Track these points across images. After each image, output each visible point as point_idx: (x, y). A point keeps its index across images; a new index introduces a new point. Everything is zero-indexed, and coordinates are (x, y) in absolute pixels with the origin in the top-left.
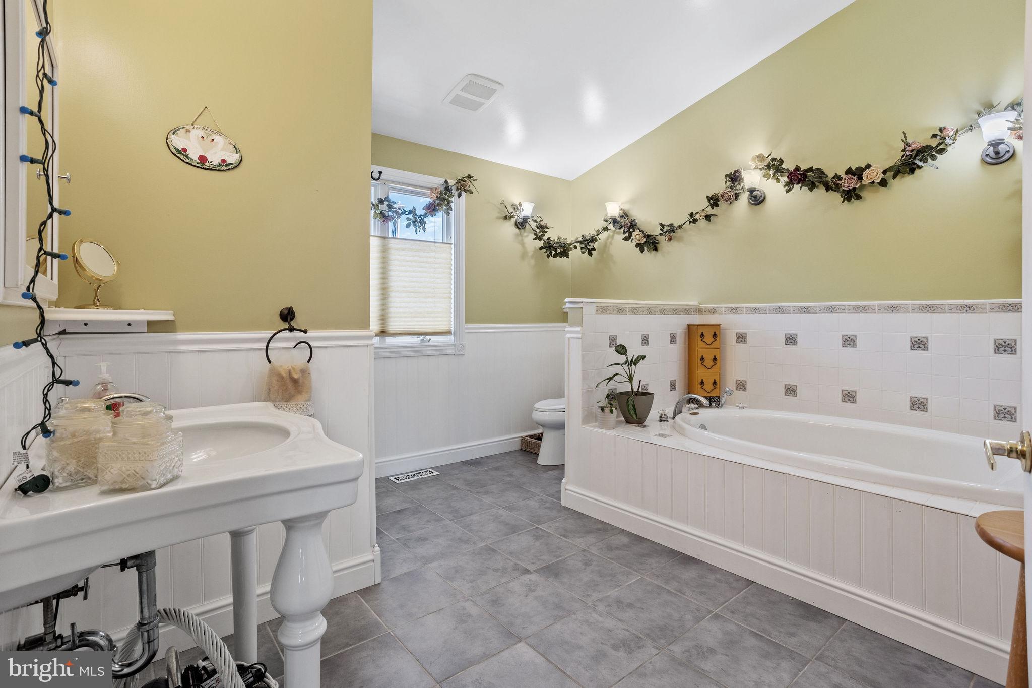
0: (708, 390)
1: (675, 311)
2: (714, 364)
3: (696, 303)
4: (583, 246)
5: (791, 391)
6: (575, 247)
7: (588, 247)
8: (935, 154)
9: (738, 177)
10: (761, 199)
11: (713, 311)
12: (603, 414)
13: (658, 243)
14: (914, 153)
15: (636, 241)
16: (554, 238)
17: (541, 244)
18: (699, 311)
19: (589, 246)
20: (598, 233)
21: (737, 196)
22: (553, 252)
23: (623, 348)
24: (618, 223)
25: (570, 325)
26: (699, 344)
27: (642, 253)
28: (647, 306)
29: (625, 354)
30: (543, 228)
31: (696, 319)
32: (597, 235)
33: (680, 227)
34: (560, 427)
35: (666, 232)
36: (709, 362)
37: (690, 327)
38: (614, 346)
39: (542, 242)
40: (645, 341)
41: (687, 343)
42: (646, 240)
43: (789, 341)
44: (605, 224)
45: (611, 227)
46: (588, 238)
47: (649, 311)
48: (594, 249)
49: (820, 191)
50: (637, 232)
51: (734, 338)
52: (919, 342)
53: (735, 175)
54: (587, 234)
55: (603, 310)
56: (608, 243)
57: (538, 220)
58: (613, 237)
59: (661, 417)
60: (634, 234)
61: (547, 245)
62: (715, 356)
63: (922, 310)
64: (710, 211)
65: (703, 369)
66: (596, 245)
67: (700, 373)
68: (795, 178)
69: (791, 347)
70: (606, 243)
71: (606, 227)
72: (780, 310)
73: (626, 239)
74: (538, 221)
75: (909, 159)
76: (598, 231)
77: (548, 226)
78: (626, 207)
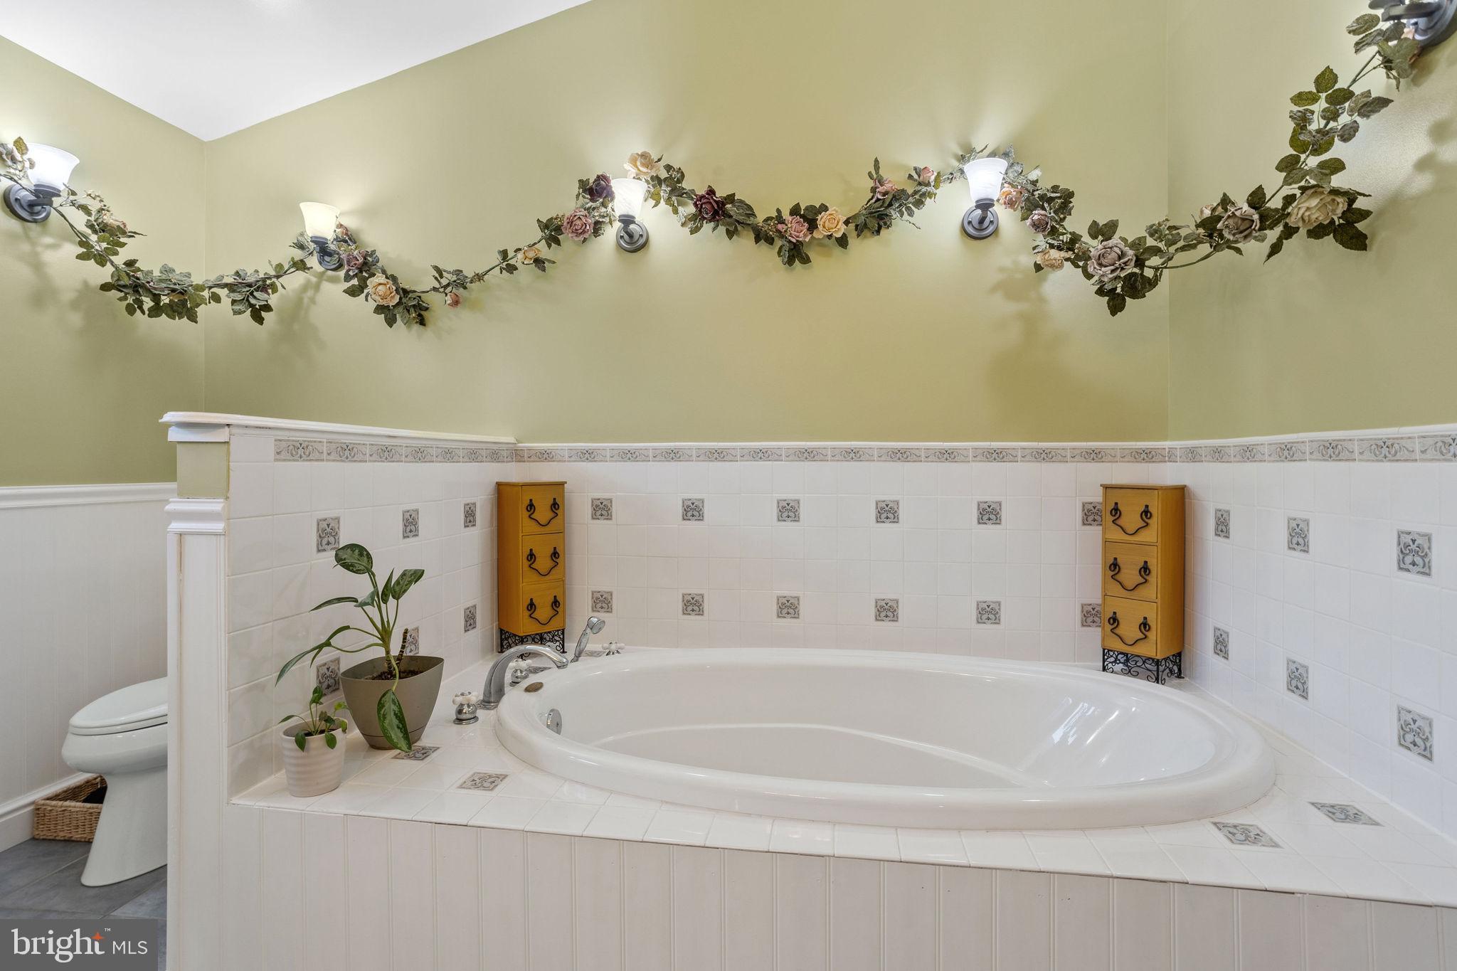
0: (543, 618)
1: (473, 455)
2: (554, 564)
3: (512, 440)
4: (238, 297)
5: (693, 605)
6: (216, 298)
7: (253, 301)
8: (912, 207)
9: (603, 189)
10: (642, 241)
11: (545, 456)
12: (300, 753)
13: (427, 309)
14: (889, 198)
15: (378, 298)
16: (150, 265)
17: (105, 274)
18: (517, 455)
19: (255, 297)
20: (280, 272)
21: (597, 228)
22: (148, 303)
23: (361, 555)
24: (330, 255)
25: (184, 493)
26: (525, 525)
27: (391, 327)
28: (415, 443)
29: (368, 570)
30: (113, 234)
31: (514, 473)
32: (278, 277)
33: (479, 277)
34: (156, 764)
35: (448, 285)
36: (543, 562)
37: (502, 491)
38: (330, 546)
39: (109, 269)
40: (410, 525)
41: (495, 524)
42: (400, 299)
43: (690, 514)
44: (298, 254)
45: (313, 262)
46: (251, 280)
47: (419, 454)
48: (267, 308)
49: (746, 241)
50: (380, 278)
51: (588, 510)
52: (887, 509)
53: (599, 184)
54: (250, 271)
55: (298, 450)
56: (306, 300)
57: (94, 206)
58: (317, 287)
59: (460, 712)
60: (372, 282)
61: (126, 281)
62: (555, 548)
63: (891, 457)
64: (544, 251)
65: (535, 576)
66: (273, 300)
67: (528, 586)
68: (708, 206)
69: (693, 524)
70: (300, 300)
71: (302, 261)
72: (673, 455)
73: (353, 292)
74: (94, 210)
75: (881, 206)
76: (280, 266)
77: (129, 228)
78: (351, 223)
